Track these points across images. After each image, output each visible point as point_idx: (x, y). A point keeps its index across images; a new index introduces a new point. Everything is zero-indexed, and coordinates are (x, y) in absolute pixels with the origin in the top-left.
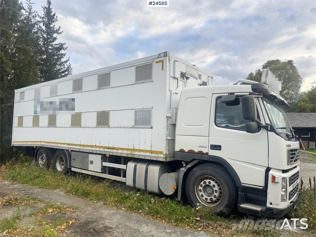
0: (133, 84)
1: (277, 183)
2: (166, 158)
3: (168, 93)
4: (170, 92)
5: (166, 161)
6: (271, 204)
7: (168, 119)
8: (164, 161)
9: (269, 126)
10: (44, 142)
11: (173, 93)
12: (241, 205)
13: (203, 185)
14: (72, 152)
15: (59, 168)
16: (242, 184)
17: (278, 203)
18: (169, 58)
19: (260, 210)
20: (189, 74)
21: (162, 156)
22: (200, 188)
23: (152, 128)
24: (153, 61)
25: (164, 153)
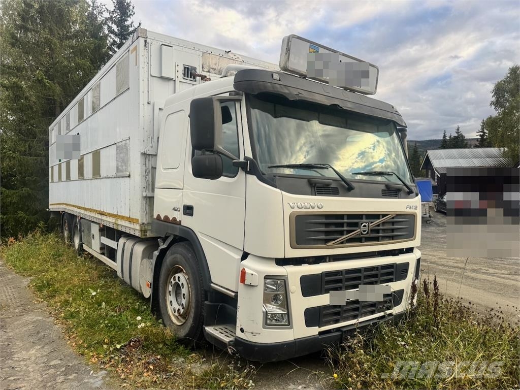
0: (115, 99)
1: (251, 286)
2: (143, 231)
3: (145, 111)
4: (151, 106)
5: (144, 237)
6: (242, 330)
7: (146, 159)
8: (140, 236)
9: (249, 162)
10: (74, 206)
11: (160, 109)
12: (207, 328)
13: (173, 282)
14: (82, 219)
15: (77, 241)
16: (212, 284)
17: (255, 331)
18: (146, 41)
19: (228, 341)
20: (211, 70)
21: (138, 227)
22: (170, 288)
23: (129, 176)
24: (128, 50)
25: (140, 222)
